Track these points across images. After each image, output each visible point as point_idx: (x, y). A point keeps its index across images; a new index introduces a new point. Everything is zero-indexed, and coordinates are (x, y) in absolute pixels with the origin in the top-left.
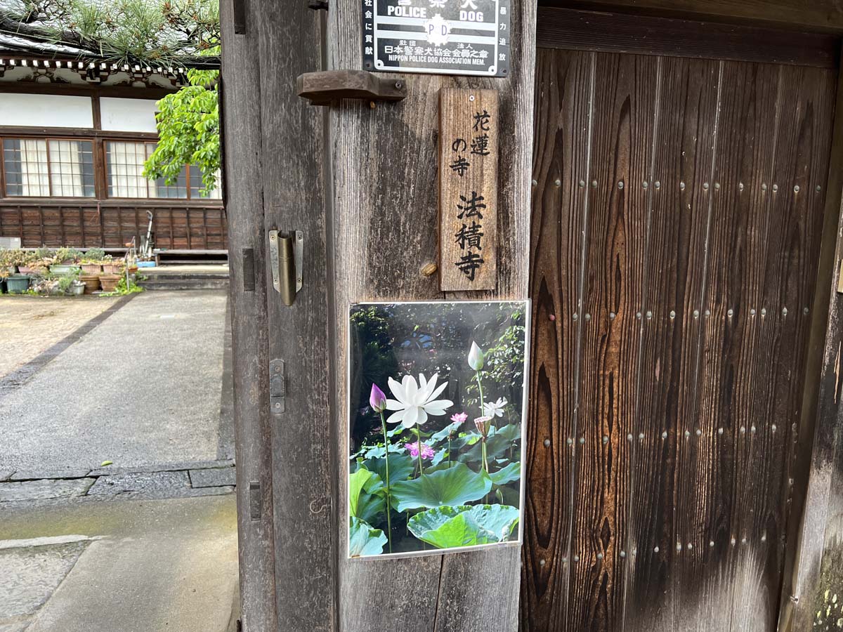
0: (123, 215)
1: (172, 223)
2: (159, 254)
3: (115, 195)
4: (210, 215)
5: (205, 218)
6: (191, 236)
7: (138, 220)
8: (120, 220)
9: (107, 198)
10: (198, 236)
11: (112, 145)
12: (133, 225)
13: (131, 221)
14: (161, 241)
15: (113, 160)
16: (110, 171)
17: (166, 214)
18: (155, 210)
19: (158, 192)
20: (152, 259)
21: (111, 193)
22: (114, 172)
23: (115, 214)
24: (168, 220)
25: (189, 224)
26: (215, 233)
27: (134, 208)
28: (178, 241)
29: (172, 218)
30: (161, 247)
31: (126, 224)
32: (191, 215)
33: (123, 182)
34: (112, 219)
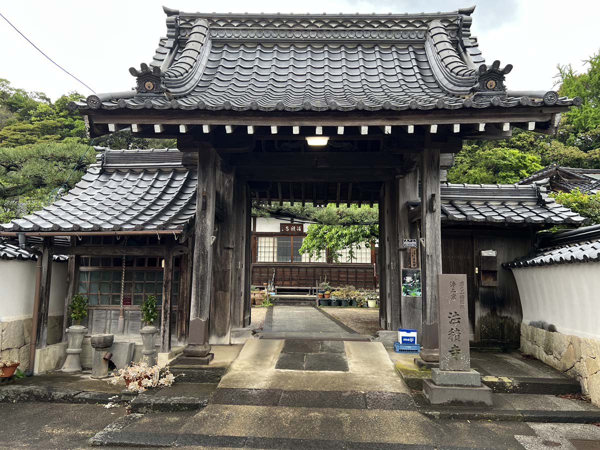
0: (262, 270)
1: (284, 274)
2: (278, 289)
3: (259, 261)
4: (301, 270)
5: (299, 272)
6: (292, 280)
7: (268, 272)
8: (261, 272)
9: (256, 262)
10: (295, 280)
11: (260, 238)
12: (266, 275)
13: (266, 273)
14: (278, 283)
15: (259, 245)
16: (258, 250)
17: (281, 270)
18: (276, 267)
19: (278, 259)
20: (274, 291)
21: (257, 260)
22: (259, 250)
23: (258, 270)
24: (282, 273)
25: (291, 274)
26: (303, 278)
27: (267, 266)
28: (286, 283)
29: (283, 271)
30: (278, 285)
31: (263, 275)
32: (292, 270)
33: (263, 255)
34: (257, 272)
